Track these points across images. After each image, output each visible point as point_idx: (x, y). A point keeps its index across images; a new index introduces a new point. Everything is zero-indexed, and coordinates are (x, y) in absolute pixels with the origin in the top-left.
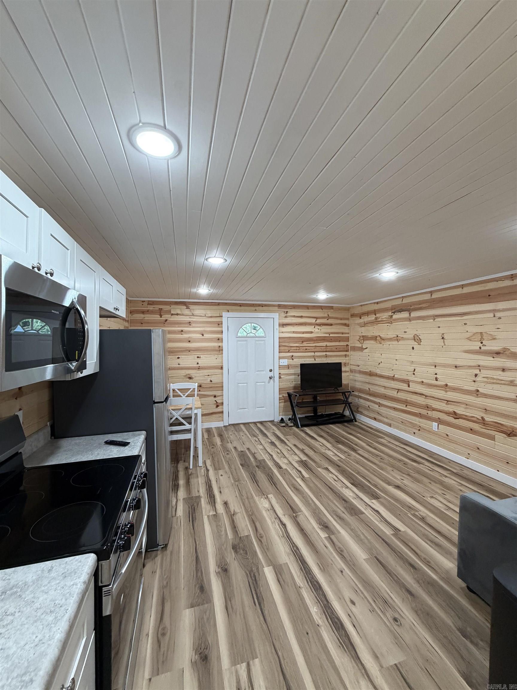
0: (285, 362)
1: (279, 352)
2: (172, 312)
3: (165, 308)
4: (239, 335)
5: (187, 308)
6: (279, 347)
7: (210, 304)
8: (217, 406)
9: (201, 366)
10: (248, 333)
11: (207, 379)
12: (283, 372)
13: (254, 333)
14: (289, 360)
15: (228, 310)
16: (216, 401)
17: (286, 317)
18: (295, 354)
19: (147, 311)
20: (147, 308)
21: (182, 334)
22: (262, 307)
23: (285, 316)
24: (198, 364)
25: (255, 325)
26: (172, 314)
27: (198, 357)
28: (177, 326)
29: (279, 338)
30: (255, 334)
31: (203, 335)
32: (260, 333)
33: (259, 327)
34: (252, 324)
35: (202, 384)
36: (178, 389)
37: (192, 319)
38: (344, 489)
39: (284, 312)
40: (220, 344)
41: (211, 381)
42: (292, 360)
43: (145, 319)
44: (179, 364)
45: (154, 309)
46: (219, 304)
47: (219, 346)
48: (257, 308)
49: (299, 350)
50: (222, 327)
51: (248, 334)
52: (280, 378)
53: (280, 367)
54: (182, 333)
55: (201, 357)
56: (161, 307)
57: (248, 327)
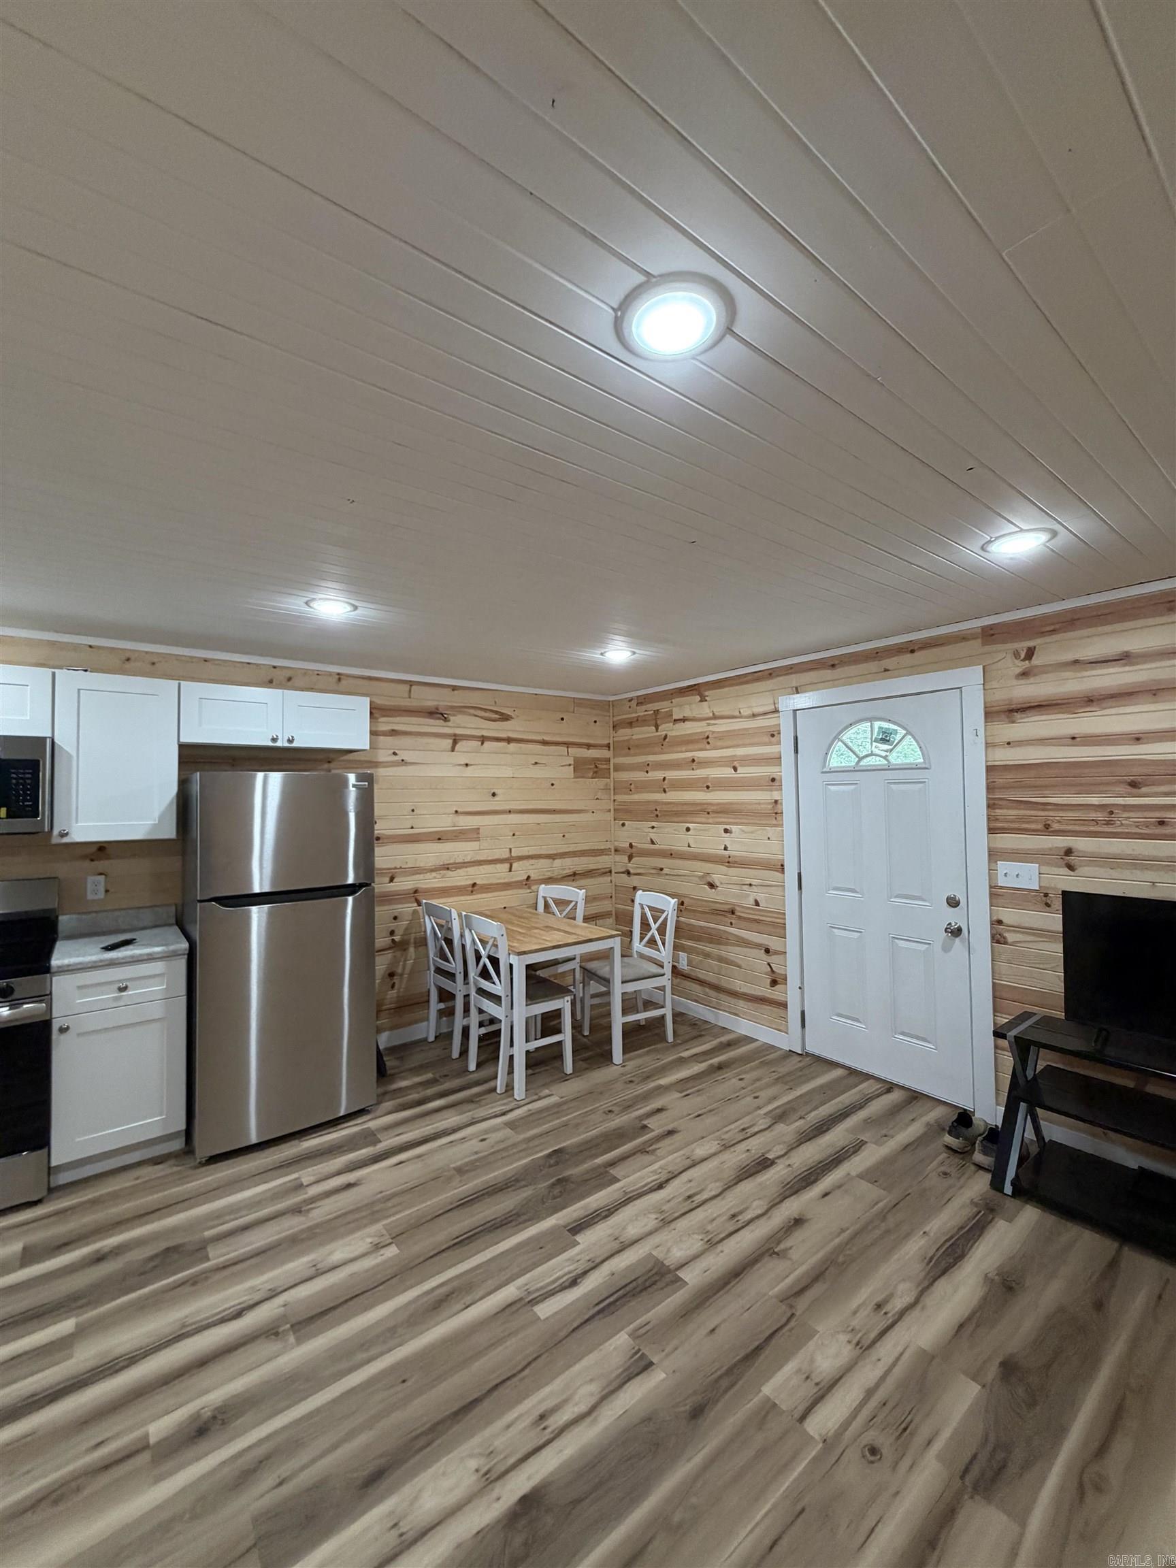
0: (1023, 876)
1: (991, 831)
2: (675, 717)
3: (663, 706)
4: (835, 762)
5: (701, 701)
6: (990, 806)
7: (749, 678)
8: (774, 983)
9: (734, 856)
10: (861, 755)
11: (749, 895)
12: (1009, 915)
13: (884, 754)
14: (1045, 869)
15: (797, 688)
16: (769, 964)
17: (1024, 674)
18: (1082, 844)
19: (635, 719)
20: (636, 713)
21: (693, 769)
22: (909, 655)
23: (1018, 670)
24: (726, 849)
25: (885, 725)
26: (675, 720)
27: (726, 831)
28: (684, 749)
29: (990, 769)
30: (885, 758)
31: (735, 769)
32: (907, 752)
33: (902, 732)
34: (877, 724)
35: (737, 908)
36: (648, 906)
37: (711, 728)
38: (473, 1464)
39: (1016, 655)
40: (776, 795)
41: (757, 903)
42: (1066, 871)
43: (634, 737)
44: (689, 846)
45: (646, 713)
46: (770, 674)
47: (776, 802)
48: (887, 663)
49: (1108, 823)
50: (779, 743)
51: (861, 759)
52: (998, 939)
53: (997, 895)
54: (694, 765)
55: (733, 830)
56: (656, 706)
57: (860, 736)
